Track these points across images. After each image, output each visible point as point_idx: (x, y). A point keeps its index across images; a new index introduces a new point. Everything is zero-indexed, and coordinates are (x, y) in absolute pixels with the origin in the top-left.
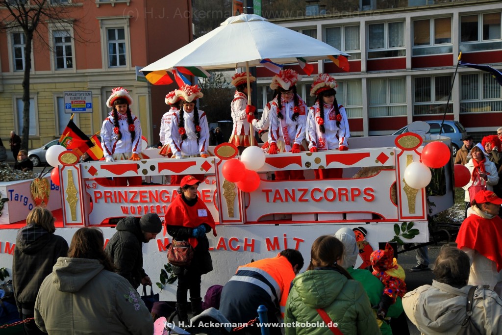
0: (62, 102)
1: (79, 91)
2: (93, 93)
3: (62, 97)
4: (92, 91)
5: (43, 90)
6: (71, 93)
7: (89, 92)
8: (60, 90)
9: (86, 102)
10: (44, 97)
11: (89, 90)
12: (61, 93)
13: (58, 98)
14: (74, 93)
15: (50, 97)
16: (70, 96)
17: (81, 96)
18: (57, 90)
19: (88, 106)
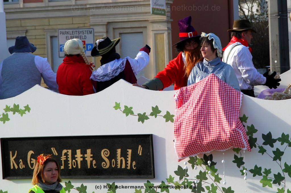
0: (55, 40)
1: (78, 28)
2: (95, 31)
3: (56, 37)
4: (95, 28)
5: (34, 28)
6: (67, 31)
7: (90, 30)
8: (55, 27)
9: (86, 43)
10: (34, 37)
11: (91, 27)
12: (55, 30)
13: (52, 37)
14: (71, 31)
15: (42, 37)
16: (66, 35)
17: (80, 35)
18: (50, 27)
19: (89, 48)
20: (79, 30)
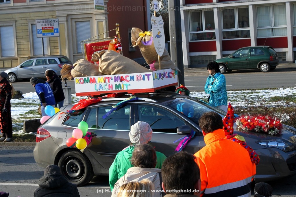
0: (34, 27)
1: (49, 19)
2: (59, 20)
3: (35, 24)
4: (59, 18)
5: (20, 19)
6: (42, 20)
7: (56, 20)
8: (34, 18)
9: (54, 28)
10: (21, 25)
11: (57, 18)
12: (34, 20)
13: (32, 25)
14: (44, 20)
15: (26, 25)
16: (41, 23)
17: (50, 23)
18: (31, 18)
19: (56, 31)
20: (49, 20)
